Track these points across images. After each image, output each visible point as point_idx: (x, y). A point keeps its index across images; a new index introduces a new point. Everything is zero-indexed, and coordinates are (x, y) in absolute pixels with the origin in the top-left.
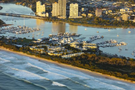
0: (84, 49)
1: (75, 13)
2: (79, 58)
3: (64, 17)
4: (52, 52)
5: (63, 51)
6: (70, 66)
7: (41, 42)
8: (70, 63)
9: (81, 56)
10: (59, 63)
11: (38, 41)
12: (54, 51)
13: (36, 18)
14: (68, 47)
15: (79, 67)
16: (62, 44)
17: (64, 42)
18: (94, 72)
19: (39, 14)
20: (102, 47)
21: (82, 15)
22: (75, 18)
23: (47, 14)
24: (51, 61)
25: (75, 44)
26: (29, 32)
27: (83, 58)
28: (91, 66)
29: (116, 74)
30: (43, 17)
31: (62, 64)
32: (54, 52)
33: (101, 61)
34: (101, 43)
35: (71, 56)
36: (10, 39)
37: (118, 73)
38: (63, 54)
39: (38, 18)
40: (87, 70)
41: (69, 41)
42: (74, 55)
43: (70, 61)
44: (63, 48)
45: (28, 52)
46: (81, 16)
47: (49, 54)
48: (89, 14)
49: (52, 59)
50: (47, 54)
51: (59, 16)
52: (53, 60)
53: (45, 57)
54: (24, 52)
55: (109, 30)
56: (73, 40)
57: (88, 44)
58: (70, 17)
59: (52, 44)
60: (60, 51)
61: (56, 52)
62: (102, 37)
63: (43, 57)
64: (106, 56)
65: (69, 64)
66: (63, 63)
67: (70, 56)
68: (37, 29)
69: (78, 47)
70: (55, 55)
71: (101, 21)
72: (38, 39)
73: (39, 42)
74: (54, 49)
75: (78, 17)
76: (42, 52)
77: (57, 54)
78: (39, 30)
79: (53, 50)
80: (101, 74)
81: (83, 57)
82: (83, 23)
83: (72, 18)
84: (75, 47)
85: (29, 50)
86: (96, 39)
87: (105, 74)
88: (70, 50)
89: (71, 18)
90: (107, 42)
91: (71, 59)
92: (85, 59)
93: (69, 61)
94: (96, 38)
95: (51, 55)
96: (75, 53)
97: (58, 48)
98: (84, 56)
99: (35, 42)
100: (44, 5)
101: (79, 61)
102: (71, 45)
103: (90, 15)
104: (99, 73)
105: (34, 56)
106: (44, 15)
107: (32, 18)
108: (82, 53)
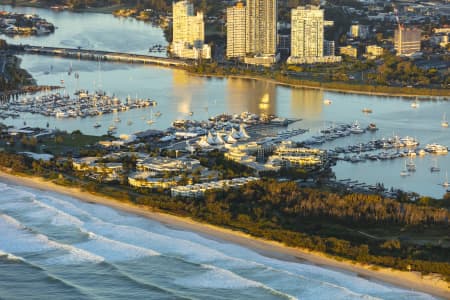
0: (269, 166)
1: (313, 45)
2: (232, 196)
3: (267, 59)
4: (145, 175)
5: (188, 173)
6: (187, 221)
7: (130, 144)
8: (188, 211)
9: (240, 191)
10: (154, 211)
11: (121, 140)
12: (153, 174)
13: (161, 64)
14: (215, 160)
15: (216, 224)
16: (198, 150)
17: (208, 145)
18: (259, 240)
19: (178, 48)
20: (348, 160)
21: (343, 50)
22: (310, 61)
23: (207, 50)
24: (128, 205)
25: (243, 151)
26: (106, 112)
27: (248, 195)
28: (261, 220)
29: (329, 244)
30: (190, 60)
32: (152, 177)
33: (307, 204)
34: (352, 149)
36: (21, 135)
37: (339, 243)
38: (183, 182)
39: (168, 63)
40: (238, 234)
41: (230, 139)
42: (220, 184)
43: (191, 205)
44: (195, 162)
45: (60, 176)
46: (337, 53)
47: (132, 181)
48: (369, 49)
49: (133, 200)
50: (127, 183)
51: (248, 55)
52: (137, 203)
54: (47, 177)
55: (413, 105)
57: (293, 150)
58: (289, 61)
59: (165, 150)
60: (172, 174)
61: (160, 176)
62: (368, 129)
64: (342, 189)
65: (184, 215)
66: (167, 210)
67: (202, 188)
68: (142, 103)
69: (250, 160)
70: (149, 186)
71: (403, 73)
72: (121, 136)
73: (121, 143)
74: (158, 168)
75: (322, 59)
76: (112, 177)
77: (157, 184)
78: (148, 104)
79: (154, 171)
80: (282, 245)
81: (247, 192)
82: (330, 79)
83: (298, 65)
84: (238, 160)
85: (69, 170)
86: (341, 136)
87: (295, 245)
88: (215, 169)
89: (296, 61)
90: (378, 145)
91: (200, 199)
92: (255, 197)
93: (188, 204)
94: (345, 133)
96: (224, 178)
97: (172, 164)
98: (252, 188)
99: (107, 144)
100: (200, 16)
101: (221, 204)
102: (226, 155)
103: (374, 51)
104: (276, 243)
105: (76, 191)
106: (194, 54)
107: (147, 63)
108: (250, 179)
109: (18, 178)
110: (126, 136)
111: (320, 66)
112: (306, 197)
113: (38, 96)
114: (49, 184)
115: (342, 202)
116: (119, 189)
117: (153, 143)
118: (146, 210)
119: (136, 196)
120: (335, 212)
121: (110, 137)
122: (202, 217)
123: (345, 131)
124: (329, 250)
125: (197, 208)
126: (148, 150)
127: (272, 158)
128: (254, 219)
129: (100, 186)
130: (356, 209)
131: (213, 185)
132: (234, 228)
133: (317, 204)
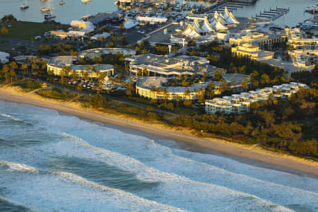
2: (289, 111)
4: (153, 81)
6: (254, 150)
7: (92, 34)
8: (249, 135)
9: (293, 102)
10: (201, 135)
11: (76, 28)
12: (164, 80)
14: (221, 56)
15: (299, 155)
16: (191, 42)
17: (198, 35)
24: (159, 128)
25: (254, 44)
27: (308, 109)
31: (215, 140)
35: (247, 104)
43: (249, 127)
44: (203, 61)
49: (161, 119)
52: (170, 124)
53: (130, 109)
56: (235, 22)
59: (146, 43)
60: (191, 80)
63: (117, 110)
69: (268, 57)
70: (170, 98)
72: (74, 23)
73: (82, 34)
74: (161, 70)
77: (181, 94)
79: (158, 75)
81: (305, 105)
84: (254, 57)
85: (45, 75)
88: (239, 72)
95: (153, 96)
97: (178, 65)
99: (62, 35)
102: (233, 50)
110: (79, 23)
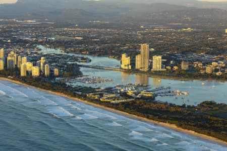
0: (138, 96)
1: (158, 66)
2: (126, 104)
3: (146, 69)
5: (116, 98)
6: (112, 109)
9: (128, 102)
14: (125, 95)
16: (120, 92)
18: (130, 114)
19: (123, 66)
21: (167, 67)
22: (158, 70)
23: (130, 67)
24: (98, 105)
25: (133, 93)
26: (100, 82)
29: (148, 116)
30: (125, 69)
32: (106, 98)
33: (145, 106)
34: (162, 93)
35: (119, 102)
36: (75, 87)
37: (151, 116)
38: (114, 100)
41: (130, 89)
42: (123, 100)
44: (119, 95)
45: (83, 98)
46: (165, 68)
47: (101, 99)
48: (174, 67)
50: (100, 100)
51: (141, 68)
54: (79, 98)
57: (146, 93)
58: (152, 70)
59: (112, 92)
60: (112, 98)
61: (108, 98)
62: (168, 88)
63: (95, 103)
64: (156, 103)
66: (108, 107)
69: (133, 95)
70: (105, 101)
74: (108, 96)
75: (161, 70)
76: (96, 98)
77: (107, 100)
80: (136, 116)
82: (162, 75)
83: (154, 71)
84: (130, 95)
85: (85, 96)
86: (160, 89)
90: (169, 92)
91: (117, 104)
92: (132, 104)
96: (125, 99)
97: (113, 95)
99: (97, 90)
100: (129, 58)
102: (128, 93)
103: (176, 68)
104: (134, 116)
105: (86, 102)
106: (127, 68)
108: (132, 99)
109: (72, 98)
110: (102, 88)
111: (160, 71)
112: (145, 104)
113: (82, 78)
114: (80, 100)
115: (154, 106)
116: (98, 101)
117: (109, 90)
118: (103, 107)
119: (101, 103)
120: (152, 108)
121: (99, 88)
122: (117, 109)
123: (162, 88)
124: (148, 117)
125: (116, 106)
126: (107, 92)
127: (140, 94)
128: (130, 109)
129: (92, 101)
130: (158, 108)
131: (121, 101)
132: (125, 112)
133: (148, 106)
